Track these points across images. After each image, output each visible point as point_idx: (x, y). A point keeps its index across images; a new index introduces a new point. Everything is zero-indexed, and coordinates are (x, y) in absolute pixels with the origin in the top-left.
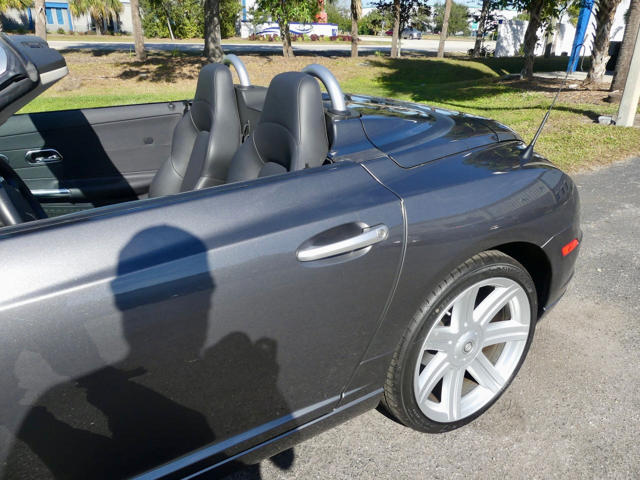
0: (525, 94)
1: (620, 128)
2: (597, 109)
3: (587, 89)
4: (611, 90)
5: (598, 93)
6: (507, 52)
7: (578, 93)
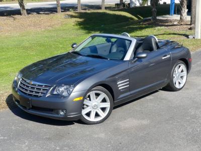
0: (157, 28)
1: (196, 40)
2: (188, 33)
3: (181, 25)
4: (191, 25)
5: (186, 26)
6: (136, 4)
7: (179, 26)
